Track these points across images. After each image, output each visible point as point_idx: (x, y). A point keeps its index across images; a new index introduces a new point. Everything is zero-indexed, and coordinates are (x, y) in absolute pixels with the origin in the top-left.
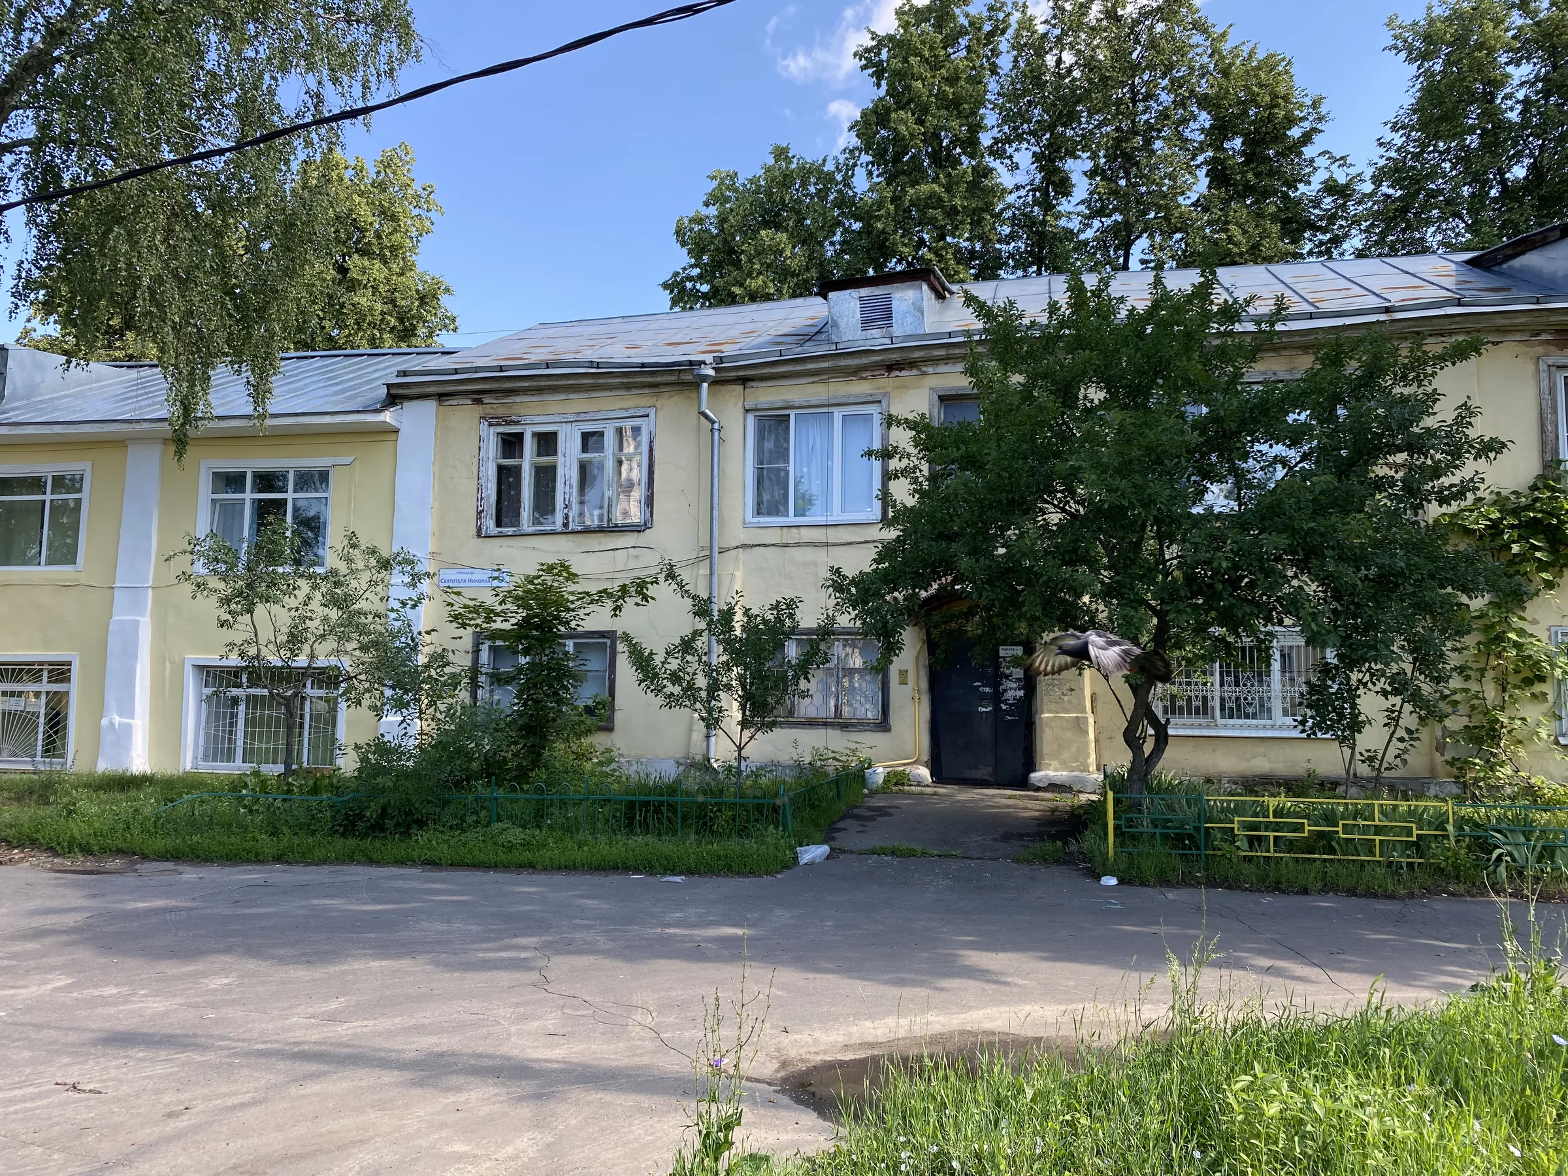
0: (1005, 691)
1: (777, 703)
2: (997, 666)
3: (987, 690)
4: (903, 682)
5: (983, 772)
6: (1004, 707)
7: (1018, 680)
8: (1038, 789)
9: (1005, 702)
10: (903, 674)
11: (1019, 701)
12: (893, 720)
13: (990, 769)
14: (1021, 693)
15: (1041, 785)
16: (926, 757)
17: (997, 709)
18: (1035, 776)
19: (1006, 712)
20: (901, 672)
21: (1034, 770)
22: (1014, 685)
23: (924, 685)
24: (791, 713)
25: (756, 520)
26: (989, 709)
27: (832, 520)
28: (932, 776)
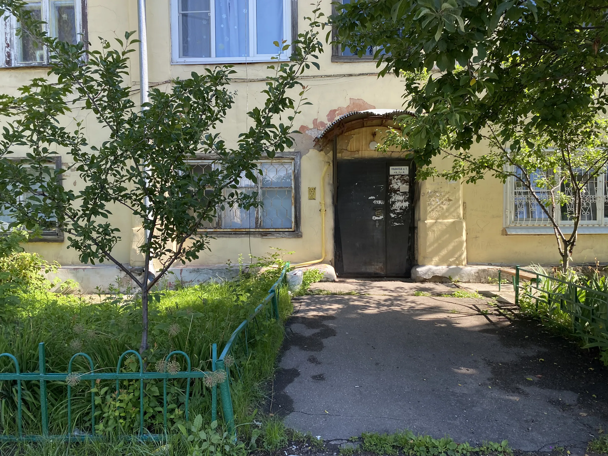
0: (394, 203)
1: (201, 216)
2: (388, 183)
3: (380, 202)
4: (312, 198)
5: (376, 268)
6: (392, 215)
7: (404, 193)
8: (424, 281)
9: (394, 211)
10: (312, 191)
11: (405, 211)
12: (304, 228)
13: (381, 265)
14: (407, 204)
15: (426, 277)
16: (330, 256)
17: (387, 217)
18: (421, 270)
19: (395, 220)
20: (310, 189)
21: (418, 266)
22: (401, 198)
23: (329, 200)
24: (219, 225)
25: (182, 60)
26: (381, 217)
27: (249, 60)
28: (336, 272)
